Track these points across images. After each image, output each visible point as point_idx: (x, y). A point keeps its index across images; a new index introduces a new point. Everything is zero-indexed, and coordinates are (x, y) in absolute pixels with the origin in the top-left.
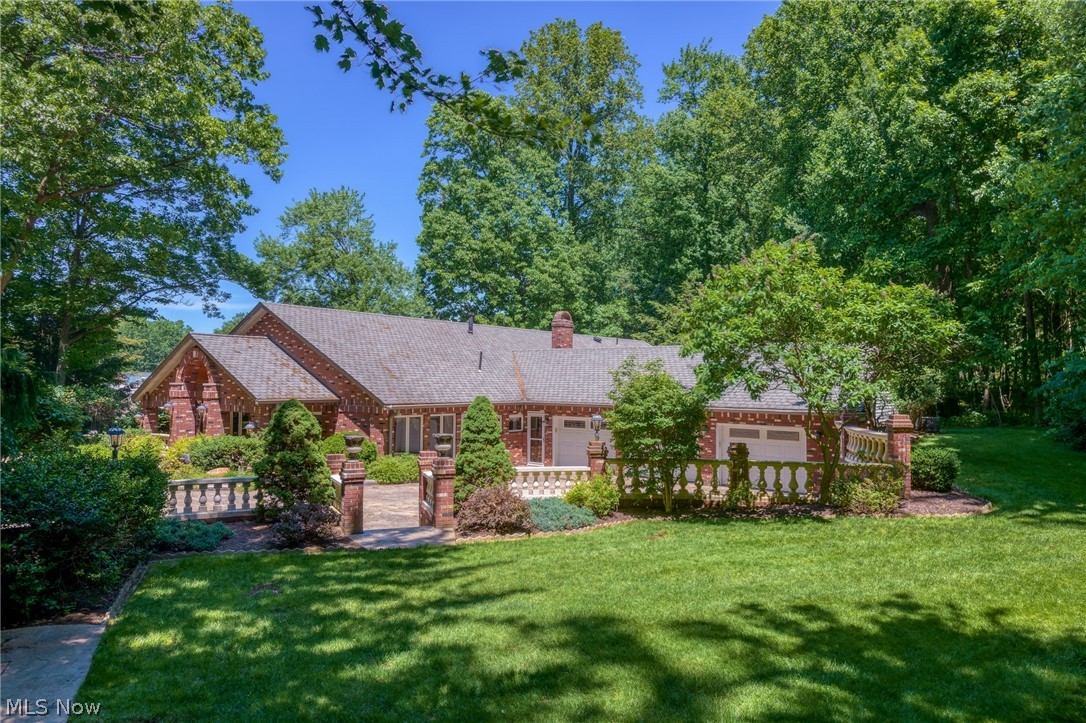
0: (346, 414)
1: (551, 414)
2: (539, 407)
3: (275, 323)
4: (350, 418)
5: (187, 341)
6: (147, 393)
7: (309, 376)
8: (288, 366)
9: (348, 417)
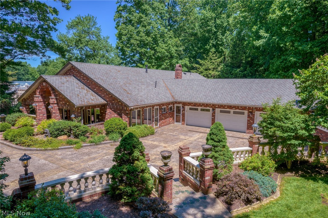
0: (111, 109)
1: (185, 105)
2: (179, 103)
3: (76, 70)
4: (113, 110)
5: (40, 79)
6: (24, 98)
7: (93, 93)
8: (84, 88)
9: (112, 110)
